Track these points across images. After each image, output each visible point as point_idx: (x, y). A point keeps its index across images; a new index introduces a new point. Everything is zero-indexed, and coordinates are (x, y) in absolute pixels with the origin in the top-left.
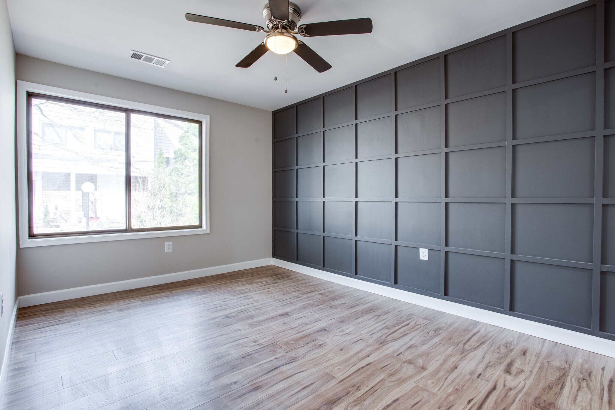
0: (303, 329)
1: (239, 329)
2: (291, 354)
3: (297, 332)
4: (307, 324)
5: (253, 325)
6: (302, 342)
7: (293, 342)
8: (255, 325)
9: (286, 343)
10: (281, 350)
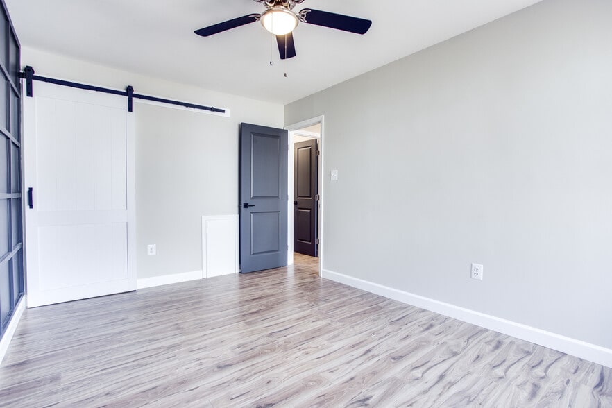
0: (247, 370)
2: (273, 339)
5: (315, 381)
6: (257, 351)
7: (266, 351)
8: (312, 381)
9: (273, 350)
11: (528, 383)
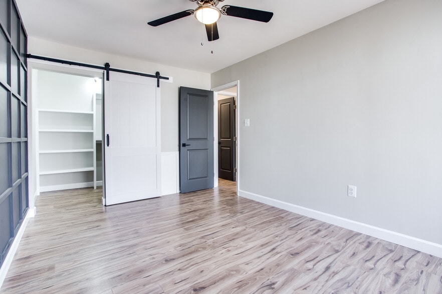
0: (186, 263)
1: (247, 264)
2: (204, 240)
3: (193, 259)
4: (179, 270)
5: (235, 271)
6: (193, 249)
7: (200, 249)
8: (233, 271)
9: (204, 248)
10: (210, 243)
11: (392, 273)
